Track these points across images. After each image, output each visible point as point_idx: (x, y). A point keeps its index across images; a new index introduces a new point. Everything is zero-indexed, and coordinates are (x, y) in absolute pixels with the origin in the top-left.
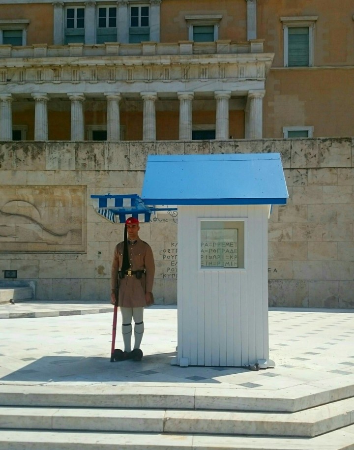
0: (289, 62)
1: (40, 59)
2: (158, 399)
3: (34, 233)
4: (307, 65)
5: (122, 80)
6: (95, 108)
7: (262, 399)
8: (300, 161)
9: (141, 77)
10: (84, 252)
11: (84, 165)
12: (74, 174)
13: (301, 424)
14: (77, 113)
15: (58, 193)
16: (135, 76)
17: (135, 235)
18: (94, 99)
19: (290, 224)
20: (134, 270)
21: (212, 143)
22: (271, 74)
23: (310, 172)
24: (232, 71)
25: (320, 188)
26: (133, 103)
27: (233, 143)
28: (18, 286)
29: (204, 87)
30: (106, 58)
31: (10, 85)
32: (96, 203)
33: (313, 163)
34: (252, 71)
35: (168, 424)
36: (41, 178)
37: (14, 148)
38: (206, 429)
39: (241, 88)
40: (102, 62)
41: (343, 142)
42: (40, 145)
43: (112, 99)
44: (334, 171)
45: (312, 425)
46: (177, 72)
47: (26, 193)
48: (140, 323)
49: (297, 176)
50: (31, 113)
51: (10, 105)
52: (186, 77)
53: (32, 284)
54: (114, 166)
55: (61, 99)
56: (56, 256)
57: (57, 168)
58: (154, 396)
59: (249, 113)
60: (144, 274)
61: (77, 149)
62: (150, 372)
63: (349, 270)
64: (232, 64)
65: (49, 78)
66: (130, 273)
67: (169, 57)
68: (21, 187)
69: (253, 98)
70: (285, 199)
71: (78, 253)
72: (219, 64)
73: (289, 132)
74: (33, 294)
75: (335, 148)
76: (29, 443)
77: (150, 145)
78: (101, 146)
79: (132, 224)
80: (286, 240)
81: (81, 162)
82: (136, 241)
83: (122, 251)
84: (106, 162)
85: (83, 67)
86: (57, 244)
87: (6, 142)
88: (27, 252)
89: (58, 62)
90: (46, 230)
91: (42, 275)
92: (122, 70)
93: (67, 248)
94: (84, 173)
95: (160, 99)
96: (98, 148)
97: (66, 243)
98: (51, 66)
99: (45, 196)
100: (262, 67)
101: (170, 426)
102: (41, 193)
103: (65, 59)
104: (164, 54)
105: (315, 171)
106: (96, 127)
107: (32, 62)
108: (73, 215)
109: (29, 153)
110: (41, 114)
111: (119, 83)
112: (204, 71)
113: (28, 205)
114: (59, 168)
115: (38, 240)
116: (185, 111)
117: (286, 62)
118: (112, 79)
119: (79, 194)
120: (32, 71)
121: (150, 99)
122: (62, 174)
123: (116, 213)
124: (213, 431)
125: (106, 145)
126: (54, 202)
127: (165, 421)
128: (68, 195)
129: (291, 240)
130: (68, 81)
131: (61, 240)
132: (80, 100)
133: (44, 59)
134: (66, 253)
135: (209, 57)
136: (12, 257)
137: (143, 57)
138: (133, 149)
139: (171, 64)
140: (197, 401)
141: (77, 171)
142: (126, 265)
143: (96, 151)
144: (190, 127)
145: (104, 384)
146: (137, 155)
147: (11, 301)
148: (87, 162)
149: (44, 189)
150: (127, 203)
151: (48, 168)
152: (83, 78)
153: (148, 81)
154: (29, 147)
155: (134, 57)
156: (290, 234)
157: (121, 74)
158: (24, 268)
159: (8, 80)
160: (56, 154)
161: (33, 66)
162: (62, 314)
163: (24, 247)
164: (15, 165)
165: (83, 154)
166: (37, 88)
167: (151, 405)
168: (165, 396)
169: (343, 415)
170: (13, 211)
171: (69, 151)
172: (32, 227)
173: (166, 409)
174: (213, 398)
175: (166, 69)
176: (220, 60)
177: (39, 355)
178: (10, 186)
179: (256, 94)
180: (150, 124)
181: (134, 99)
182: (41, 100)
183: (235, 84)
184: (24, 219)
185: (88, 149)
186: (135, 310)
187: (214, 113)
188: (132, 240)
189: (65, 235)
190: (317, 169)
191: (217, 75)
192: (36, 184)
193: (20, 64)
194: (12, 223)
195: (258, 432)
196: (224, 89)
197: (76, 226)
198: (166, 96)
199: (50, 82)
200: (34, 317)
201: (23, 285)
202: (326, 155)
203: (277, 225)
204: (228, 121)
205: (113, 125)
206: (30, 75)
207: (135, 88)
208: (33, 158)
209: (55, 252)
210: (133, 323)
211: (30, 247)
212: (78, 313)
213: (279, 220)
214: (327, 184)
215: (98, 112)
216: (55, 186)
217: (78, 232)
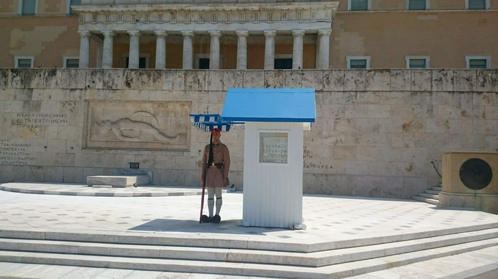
0: (352, 7)
1: (161, 5)
2: (225, 242)
3: (152, 135)
4: (366, 10)
5: (222, 22)
6: (202, 42)
7: (289, 244)
8: (351, 86)
9: (237, 19)
10: (188, 150)
11: (191, 87)
12: (183, 93)
13: (310, 258)
14: (188, 46)
15: (171, 107)
16: (232, 18)
17: (217, 140)
18: (201, 35)
19: (343, 133)
20: (216, 163)
21: (285, 72)
22: (337, 16)
23: (358, 93)
24: (306, 15)
25: (366, 106)
26: (230, 38)
27: (301, 72)
28: (140, 175)
29: (284, 27)
30: (210, 5)
31: (138, 24)
32: (192, 120)
33: (361, 88)
34: (321, 15)
35: (229, 256)
36: (159, 96)
37: (141, 74)
38: (252, 260)
39: (313, 27)
40: (207, 8)
41: (384, 72)
42: (159, 72)
43: (214, 35)
44: (377, 94)
45: (317, 259)
46: (264, 16)
47: (148, 106)
48: (219, 198)
49: (349, 97)
50: (154, 44)
51: (138, 39)
52: (270, 19)
53: (150, 173)
54: (212, 88)
55: (176, 35)
56: (168, 153)
57: (171, 89)
58: (222, 240)
59: (319, 46)
60: (223, 166)
61: (186, 75)
62: (224, 229)
63: (388, 168)
64: (306, 10)
65: (167, 20)
66: (213, 164)
67: (258, 4)
68: (145, 102)
69: (322, 35)
70: (314, 119)
71: (184, 151)
72: (296, 10)
73: (351, 60)
74: (150, 181)
75: (378, 77)
76: (146, 264)
77: (239, 73)
78: (203, 73)
79: (216, 132)
80: (340, 144)
81: (188, 84)
82: (218, 144)
83: (209, 150)
84: (206, 84)
85: (193, 11)
86: (169, 144)
87: (135, 70)
88: (147, 150)
89: (174, 7)
90: (161, 133)
91: (157, 167)
92: (222, 14)
93: (176, 147)
94: (190, 93)
95: (251, 35)
96: (201, 74)
97: (175, 143)
98: (169, 10)
99: (161, 109)
100: (330, 12)
101: (230, 258)
102: (159, 106)
103: (180, 5)
104: (254, 2)
105: (362, 94)
106: (202, 56)
107: (155, 7)
108: (181, 123)
109: (151, 78)
110: (161, 46)
111: (219, 24)
112: (284, 15)
113: (148, 115)
114: (173, 88)
115: (155, 141)
116: (269, 45)
117: (349, 7)
118: (215, 21)
119: (186, 107)
120: (155, 14)
121: (243, 36)
122: (175, 93)
123: (207, 125)
124: (256, 261)
125: (207, 72)
126: (168, 112)
127: (228, 255)
128: (178, 108)
129: (343, 145)
130: (182, 22)
131: (172, 141)
132: (190, 36)
133: (165, 5)
134: (175, 150)
135: (289, 4)
136: (136, 153)
137: (238, 5)
138: (226, 75)
139: (260, 10)
140: (249, 244)
141: (185, 91)
142: (211, 160)
143: (200, 77)
144: (273, 56)
145: (193, 233)
146: (229, 80)
147: (134, 185)
148: (193, 84)
149: (161, 104)
150: (212, 120)
151: (164, 89)
152: (193, 20)
153: (241, 22)
154: (152, 74)
155: (232, 4)
156: (343, 140)
157: (222, 17)
158: (145, 161)
159: (137, 21)
160: (171, 78)
161: (155, 11)
162: (170, 194)
163: (145, 146)
164: (141, 86)
165: (190, 79)
166: (158, 26)
167: (221, 246)
168: (230, 240)
169: (340, 256)
170: (138, 120)
171: (180, 77)
172: (152, 131)
173: (229, 248)
174: (259, 242)
175: (255, 13)
176: (297, 7)
177: (153, 218)
178: (137, 101)
179: (324, 32)
180: (242, 54)
181: (231, 35)
182: (160, 36)
183: (308, 25)
184: (145, 125)
185: (194, 75)
186: (217, 189)
187: (292, 46)
188: (216, 143)
189: (175, 137)
190: (364, 92)
191: (294, 18)
192: (155, 100)
193: (146, 8)
194: (137, 128)
195: (284, 263)
196: (300, 28)
197: (183, 131)
198: (255, 33)
199: (168, 22)
200: (150, 196)
201: (144, 174)
202: (371, 81)
203: (333, 133)
204: (302, 52)
205: (215, 55)
206: (153, 17)
207: (232, 28)
208: (154, 81)
209: (167, 150)
210: (215, 198)
211: (149, 146)
212: (182, 194)
213: (334, 129)
214: (373, 104)
215: (203, 44)
216: (169, 102)
217: (184, 135)
